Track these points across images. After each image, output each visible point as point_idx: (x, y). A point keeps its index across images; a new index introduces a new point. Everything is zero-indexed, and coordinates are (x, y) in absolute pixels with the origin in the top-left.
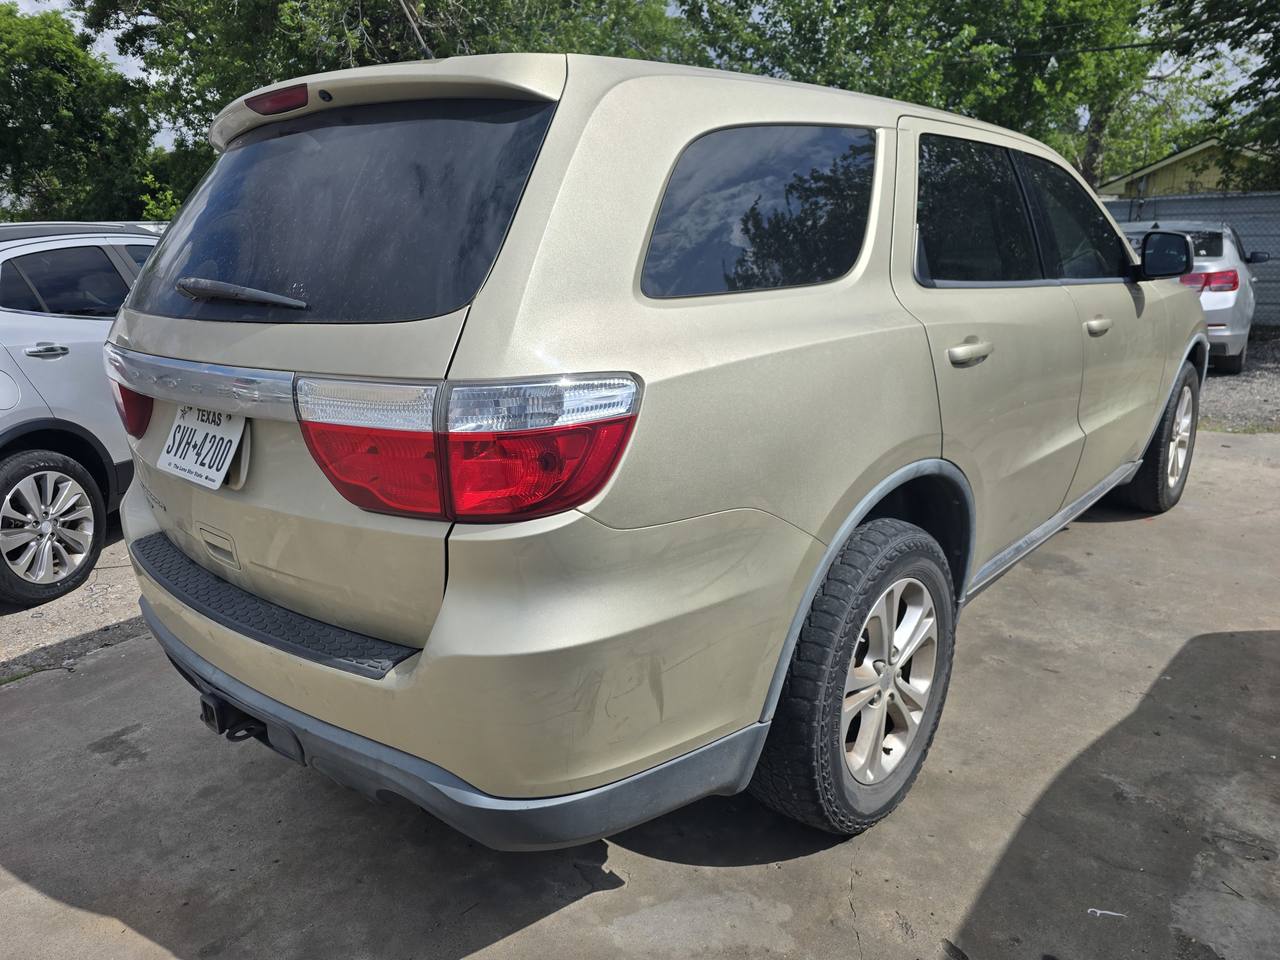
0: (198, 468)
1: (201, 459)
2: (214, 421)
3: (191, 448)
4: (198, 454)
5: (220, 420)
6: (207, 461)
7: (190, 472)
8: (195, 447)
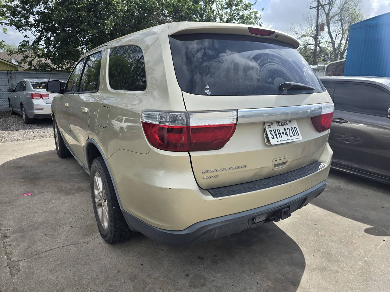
0: (290, 138)
1: (289, 135)
2: (285, 124)
3: (282, 135)
4: (287, 134)
5: (287, 123)
6: (292, 134)
7: (288, 140)
8: (283, 133)
